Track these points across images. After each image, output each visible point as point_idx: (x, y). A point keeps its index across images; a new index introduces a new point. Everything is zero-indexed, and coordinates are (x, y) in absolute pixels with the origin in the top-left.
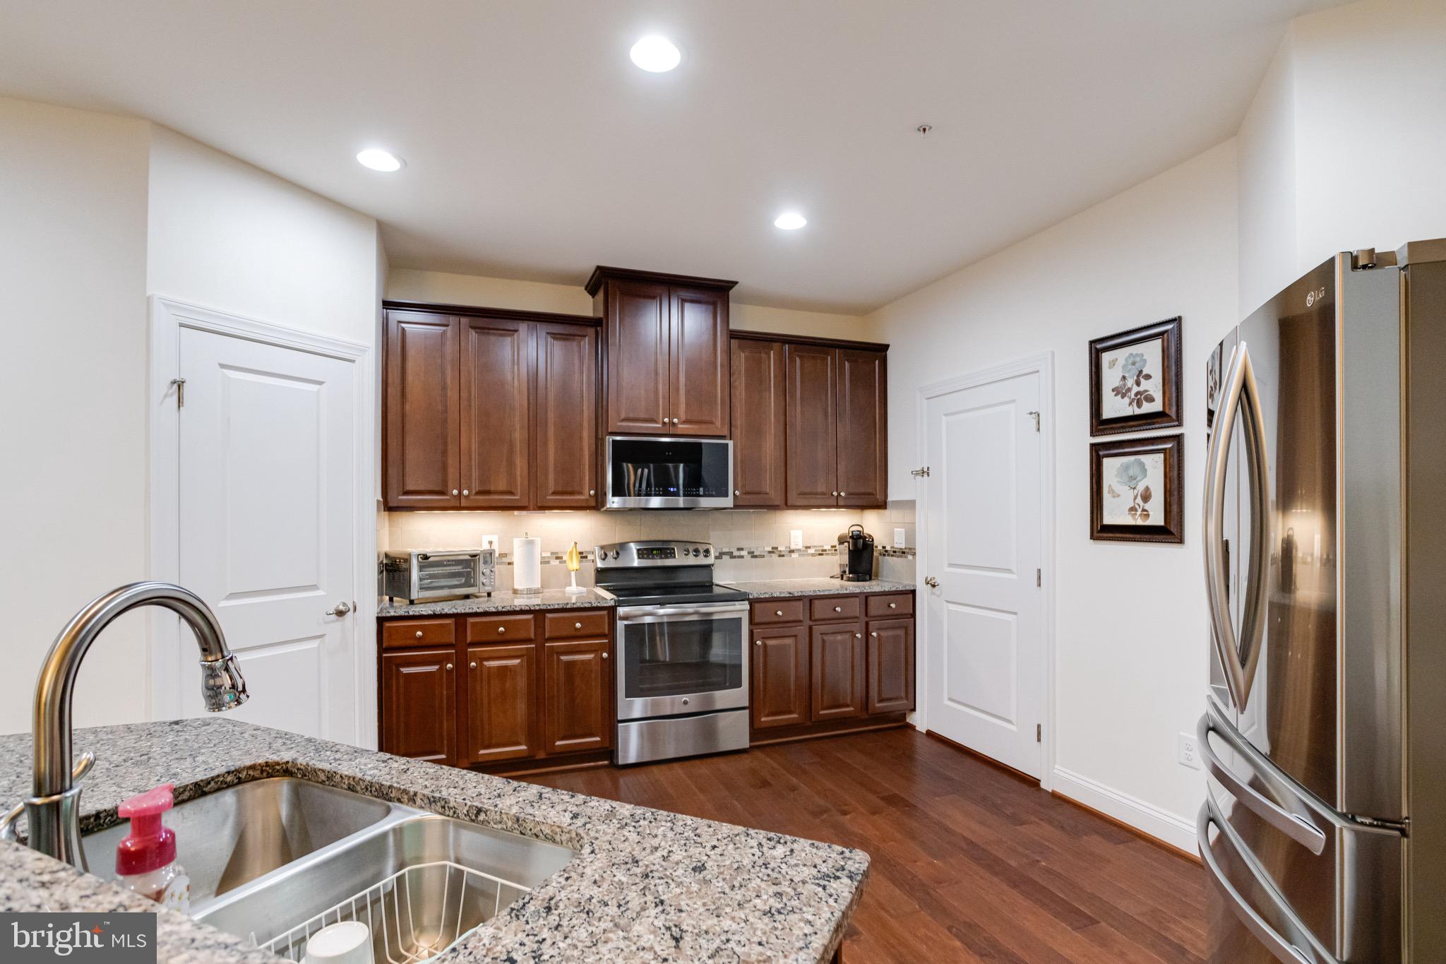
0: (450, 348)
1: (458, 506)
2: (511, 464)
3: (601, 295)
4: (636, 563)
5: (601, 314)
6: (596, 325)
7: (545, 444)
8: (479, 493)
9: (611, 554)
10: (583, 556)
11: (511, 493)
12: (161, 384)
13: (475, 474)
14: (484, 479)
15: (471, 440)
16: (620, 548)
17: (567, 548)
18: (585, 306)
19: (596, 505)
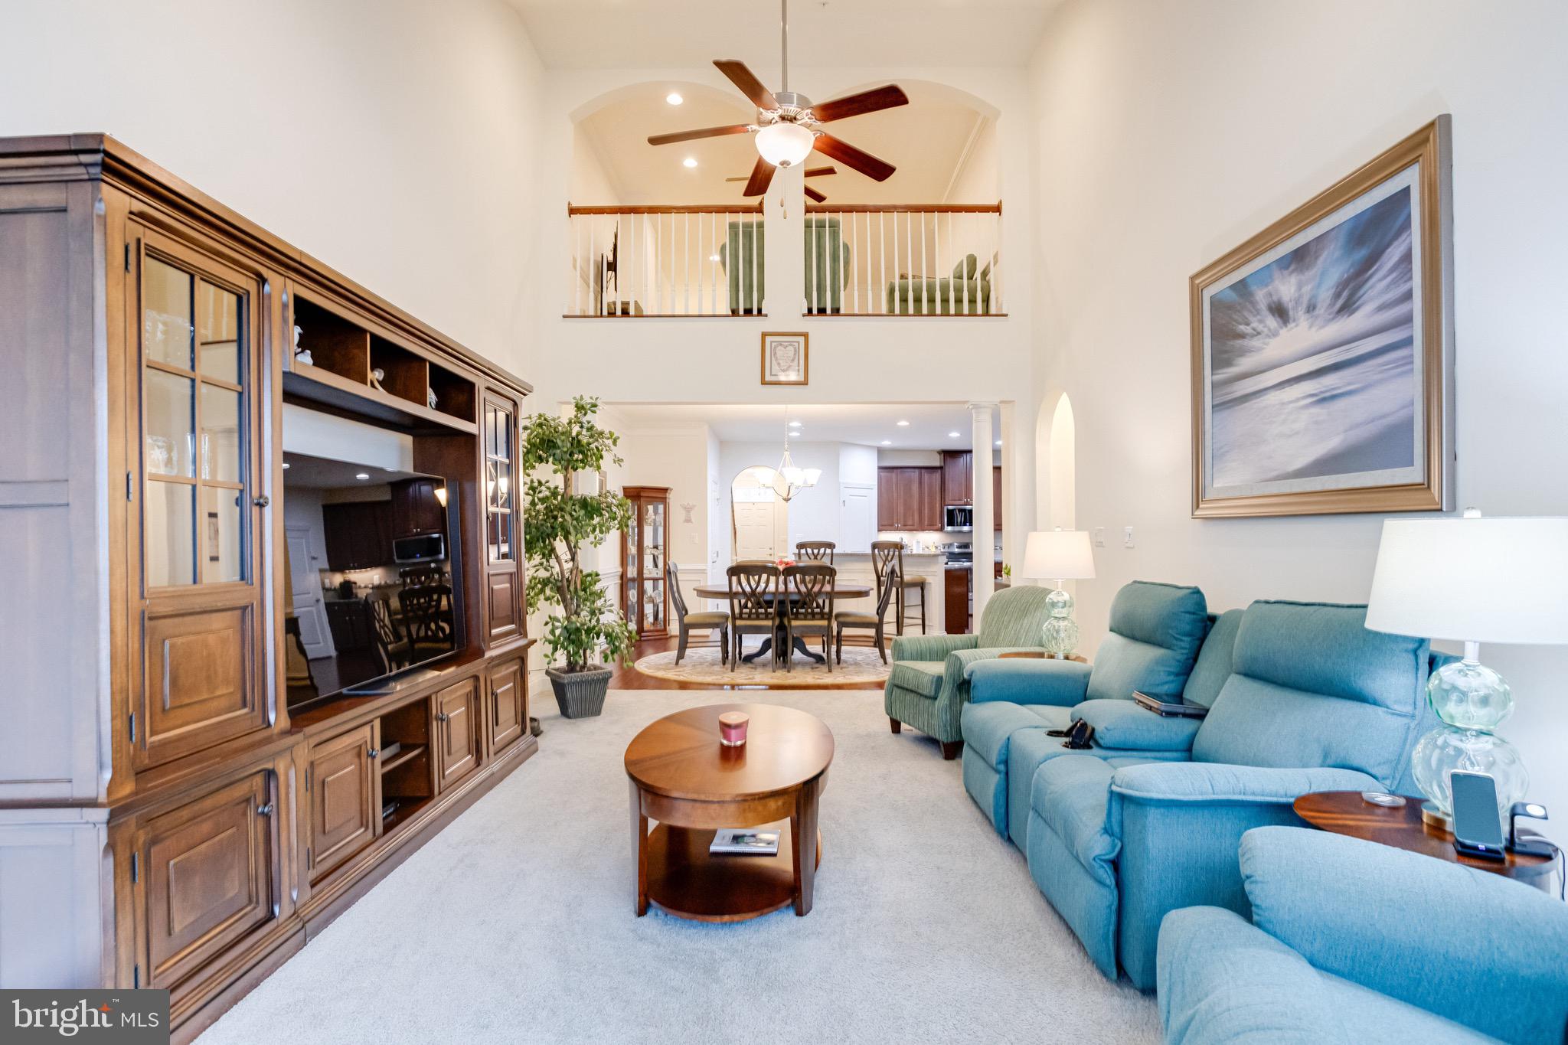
0: (894, 480)
1: (897, 529)
2: (913, 516)
3: (943, 455)
4: (957, 550)
5: (942, 464)
6: (941, 468)
7: (924, 509)
8: (905, 526)
9: (946, 547)
10: (936, 548)
11: (913, 525)
12: (842, 504)
13: (902, 520)
14: (905, 521)
15: (901, 509)
16: (950, 545)
17: (930, 544)
18: (936, 461)
19: (941, 529)
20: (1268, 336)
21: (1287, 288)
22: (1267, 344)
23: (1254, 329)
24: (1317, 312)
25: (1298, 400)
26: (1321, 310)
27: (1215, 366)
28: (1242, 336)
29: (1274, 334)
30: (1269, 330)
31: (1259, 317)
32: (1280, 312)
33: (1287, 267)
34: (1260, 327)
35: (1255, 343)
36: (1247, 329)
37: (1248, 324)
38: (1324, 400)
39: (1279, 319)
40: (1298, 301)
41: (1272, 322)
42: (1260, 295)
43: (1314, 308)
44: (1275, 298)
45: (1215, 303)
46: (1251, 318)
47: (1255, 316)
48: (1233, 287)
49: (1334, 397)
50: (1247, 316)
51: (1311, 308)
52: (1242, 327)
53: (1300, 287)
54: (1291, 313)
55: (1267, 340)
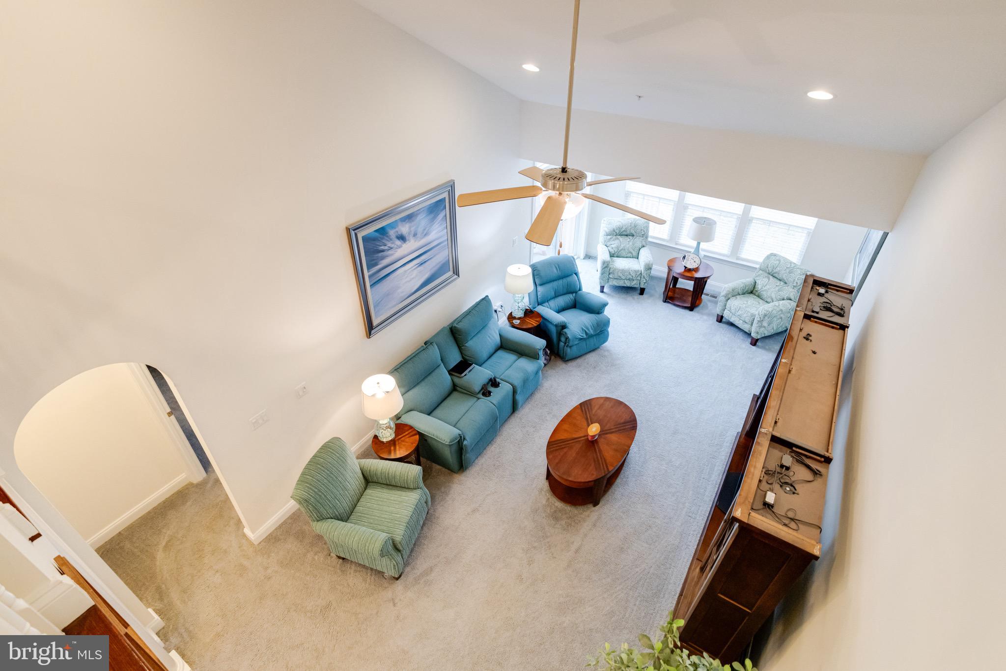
20: (397, 248)
21: (404, 229)
22: (396, 251)
23: (389, 247)
24: (417, 236)
25: (412, 267)
26: (419, 235)
27: (369, 268)
28: (383, 251)
29: (400, 247)
30: (397, 246)
31: (391, 242)
32: (402, 238)
33: (404, 221)
34: (392, 246)
35: (390, 252)
36: (386, 248)
37: (385, 246)
38: (422, 264)
39: (402, 241)
40: (409, 234)
41: (398, 242)
42: (392, 233)
43: (416, 235)
44: (399, 233)
45: (365, 239)
46: (387, 243)
47: (389, 241)
48: (376, 231)
49: (425, 262)
50: (385, 242)
51: (415, 235)
52: (382, 247)
53: (410, 228)
54: (407, 238)
55: (397, 250)
